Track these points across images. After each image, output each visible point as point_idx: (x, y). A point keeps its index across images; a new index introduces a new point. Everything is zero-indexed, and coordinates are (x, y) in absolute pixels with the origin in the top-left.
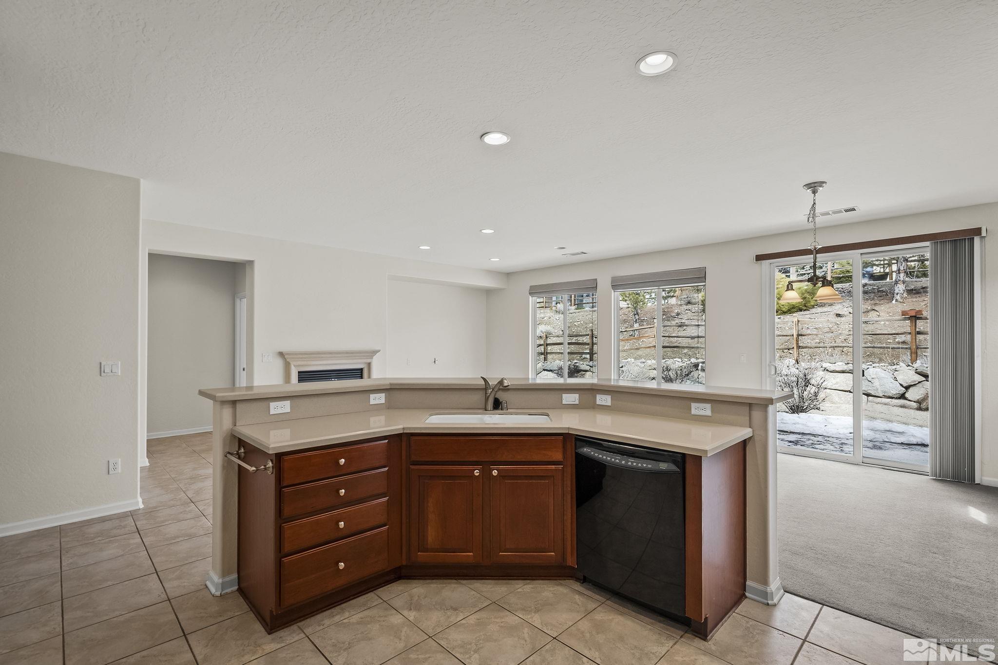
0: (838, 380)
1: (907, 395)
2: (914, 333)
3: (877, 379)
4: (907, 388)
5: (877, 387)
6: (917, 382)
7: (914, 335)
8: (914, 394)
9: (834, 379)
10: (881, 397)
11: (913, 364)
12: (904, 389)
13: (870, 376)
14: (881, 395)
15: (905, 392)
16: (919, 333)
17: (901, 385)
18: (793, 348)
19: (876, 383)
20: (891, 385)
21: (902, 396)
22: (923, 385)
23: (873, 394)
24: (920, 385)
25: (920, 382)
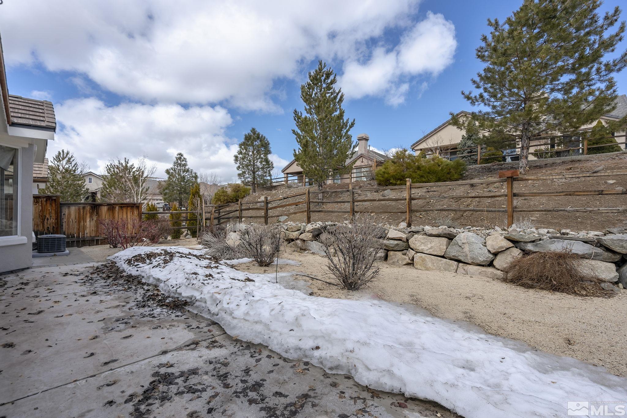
0: (433, 245)
1: (495, 263)
2: (510, 195)
3: (467, 244)
4: (496, 254)
5: (467, 253)
6: (504, 249)
7: (510, 197)
8: (501, 262)
9: (430, 243)
10: (470, 264)
11: (508, 228)
12: (491, 256)
13: (461, 240)
14: (470, 261)
15: (493, 260)
16: (515, 195)
17: (489, 251)
18: (406, 212)
19: (467, 248)
20: (480, 251)
21: (491, 264)
22: (510, 252)
23: (463, 260)
24: (508, 252)
25: (508, 249)
